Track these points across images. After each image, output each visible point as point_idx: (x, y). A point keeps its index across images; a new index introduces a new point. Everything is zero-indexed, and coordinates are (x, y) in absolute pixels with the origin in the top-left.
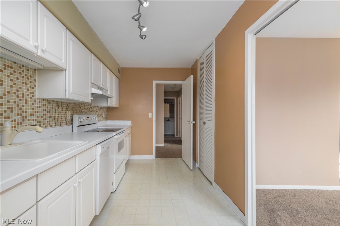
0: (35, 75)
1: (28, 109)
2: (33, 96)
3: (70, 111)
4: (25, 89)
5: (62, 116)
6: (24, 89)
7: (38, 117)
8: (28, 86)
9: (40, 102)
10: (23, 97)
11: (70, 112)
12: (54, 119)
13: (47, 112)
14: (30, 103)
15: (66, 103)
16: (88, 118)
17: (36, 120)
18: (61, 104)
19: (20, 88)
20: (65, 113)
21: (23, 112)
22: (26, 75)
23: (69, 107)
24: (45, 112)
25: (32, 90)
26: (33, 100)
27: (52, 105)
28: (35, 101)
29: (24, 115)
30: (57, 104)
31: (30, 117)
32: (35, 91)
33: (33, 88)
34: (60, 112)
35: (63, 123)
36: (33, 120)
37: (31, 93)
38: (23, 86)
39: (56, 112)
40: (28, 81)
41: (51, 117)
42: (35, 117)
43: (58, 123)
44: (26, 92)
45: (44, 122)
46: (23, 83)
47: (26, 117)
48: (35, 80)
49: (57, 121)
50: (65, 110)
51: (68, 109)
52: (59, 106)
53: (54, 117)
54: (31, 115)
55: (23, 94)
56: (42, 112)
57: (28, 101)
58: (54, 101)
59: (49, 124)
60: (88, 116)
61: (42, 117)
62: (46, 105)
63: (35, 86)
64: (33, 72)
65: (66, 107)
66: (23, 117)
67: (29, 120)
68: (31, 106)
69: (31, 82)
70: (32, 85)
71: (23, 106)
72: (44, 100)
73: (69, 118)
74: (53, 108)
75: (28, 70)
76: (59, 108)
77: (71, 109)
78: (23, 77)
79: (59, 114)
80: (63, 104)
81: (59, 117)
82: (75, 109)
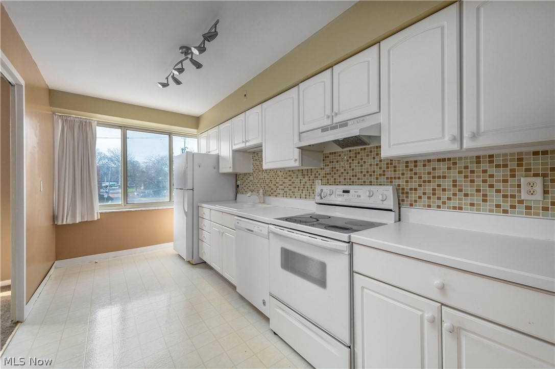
3: (321, 179)
5: (308, 187)
7: (285, 187)
11: (320, 181)
12: (299, 190)
13: (292, 183)
15: (315, 169)
16: (347, 192)
17: (283, 190)
18: (308, 172)
20: (313, 182)
21: (277, 183)
23: (319, 174)
24: (290, 183)
27: (297, 175)
29: (277, 185)
31: (280, 187)
34: (306, 183)
35: (310, 195)
39: (300, 183)
41: (296, 188)
42: (283, 187)
43: (303, 196)
45: (290, 192)
47: (278, 187)
49: (302, 193)
50: (313, 180)
51: (317, 177)
53: (299, 187)
54: (281, 185)
56: (288, 183)
58: (299, 170)
59: (294, 195)
60: (346, 188)
61: (288, 187)
62: (291, 176)
65: (315, 174)
67: (279, 189)
74: (297, 178)
76: (304, 178)
77: (323, 177)
79: (304, 185)
80: (310, 171)
81: (304, 188)
82: (332, 177)
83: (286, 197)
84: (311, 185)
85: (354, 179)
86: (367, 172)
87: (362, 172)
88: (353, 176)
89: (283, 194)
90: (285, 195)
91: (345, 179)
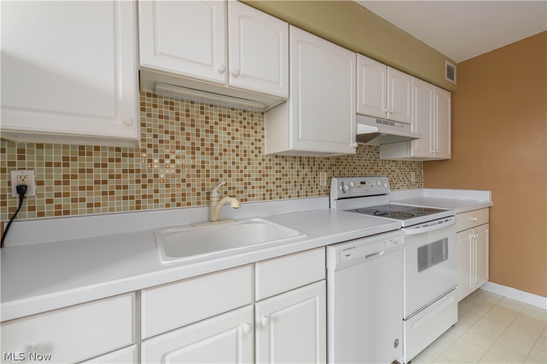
0: (263, 121)
1: (253, 171)
2: (260, 152)
3: (326, 171)
4: (248, 143)
5: (309, 181)
6: (246, 144)
7: (267, 183)
8: (252, 139)
9: (270, 160)
10: (245, 155)
11: (325, 173)
12: (295, 186)
13: (283, 175)
14: (255, 163)
15: (319, 158)
16: (363, 183)
17: (264, 187)
18: (309, 161)
19: (241, 143)
20: (317, 175)
21: (245, 176)
22: (248, 123)
23: (324, 165)
24: (279, 175)
25: (258, 144)
26: (260, 158)
27: (292, 164)
28: (263, 160)
29: (246, 180)
30: (300, 161)
31: (255, 183)
32: (263, 145)
33: (260, 140)
34: (306, 175)
35: (312, 192)
36: (260, 187)
37: (256, 148)
38: (245, 140)
39: (298, 175)
40: (252, 132)
41: (289, 182)
42: (262, 183)
43: (302, 193)
44: (249, 147)
45: (277, 190)
46: (245, 135)
47: (249, 184)
48: (263, 129)
49: (301, 189)
50: (317, 171)
51: (322, 168)
52: (303, 164)
53: (295, 182)
54: (257, 179)
55: (245, 151)
56: (274, 175)
57: (253, 160)
58: (295, 157)
59: (287, 193)
60: (363, 179)
61: (274, 183)
62: (280, 164)
63: (263, 137)
64: (259, 117)
65: (319, 165)
66: (245, 184)
67: (253, 187)
68: (256, 167)
69: (256, 132)
70: (259, 136)
71: (245, 168)
72: (277, 157)
73: (325, 184)
74: (292, 168)
75: (252, 116)
76: (303, 168)
77: (329, 168)
78: (245, 127)
79: (304, 178)
80: (312, 160)
81: (304, 182)
82: (338, 168)
83: (271, 198)
84: (314, 178)
85: (355, 171)
86: (364, 166)
87: (360, 166)
88: (354, 168)
89: (264, 195)
90: (268, 196)
91: (348, 171)
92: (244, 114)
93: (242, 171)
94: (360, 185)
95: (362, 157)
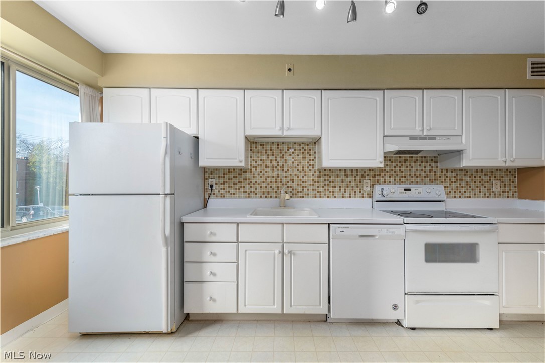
0: (315, 148)
1: (308, 180)
2: (313, 167)
3: (370, 179)
4: (305, 162)
5: (353, 187)
6: (304, 162)
7: (318, 187)
8: (308, 160)
9: (320, 172)
10: (303, 170)
11: (369, 181)
12: (340, 190)
13: (330, 182)
14: (310, 175)
15: (363, 170)
16: (407, 190)
17: (316, 190)
18: (352, 172)
19: (301, 162)
20: (360, 182)
21: (303, 182)
22: (305, 150)
23: (368, 175)
24: (327, 182)
25: (312, 162)
26: (313, 171)
27: (338, 175)
28: (315, 172)
29: (304, 185)
30: (345, 172)
31: (309, 187)
32: (315, 162)
33: (313, 160)
34: (350, 182)
35: (355, 195)
36: (313, 190)
37: (310, 165)
38: (303, 160)
39: (343, 182)
40: (308, 155)
41: (335, 187)
42: (315, 187)
43: (347, 195)
44: (305, 165)
45: (326, 192)
46: (303, 157)
47: (306, 187)
48: (315, 152)
49: (345, 192)
50: (360, 180)
51: (365, 177)
52: (348, 175)
53: (340, 187)
54: (310, 185)
55: (303, 167)
56: (323, 182)
57: (308, 172)
58: (340, 170)
59: (333, 195)
61: (323, 187)
62: (328, 175)
63: (315, 157)
64: (313, 145)
65: (362, 175)
66: (303, 187)
67: (308, 190)
68: (310, 177)
69: (310, 155)
70: (312, 157)
71: (303, 177)
72: (325, 170)
73: (369, 189)
74: (338, 177)
75: (308, 145)
76: (348, 177)
77: (372, 177)
78: (303, 153)
79: (348, 185)
80: (355, 172)
81: (348, 187)
82: (382, 177)
83: (321, 197)
84: (358, 184)
85: (403, 180)
86: (415, 175)
87: (410, 175)
88: (402, 177)
89: (316, 194)
90: (318, 195)
91: (395, 180)
92: (302, 145)
93: (301, 180)
94: (403, 191)
95: (412, 167)
